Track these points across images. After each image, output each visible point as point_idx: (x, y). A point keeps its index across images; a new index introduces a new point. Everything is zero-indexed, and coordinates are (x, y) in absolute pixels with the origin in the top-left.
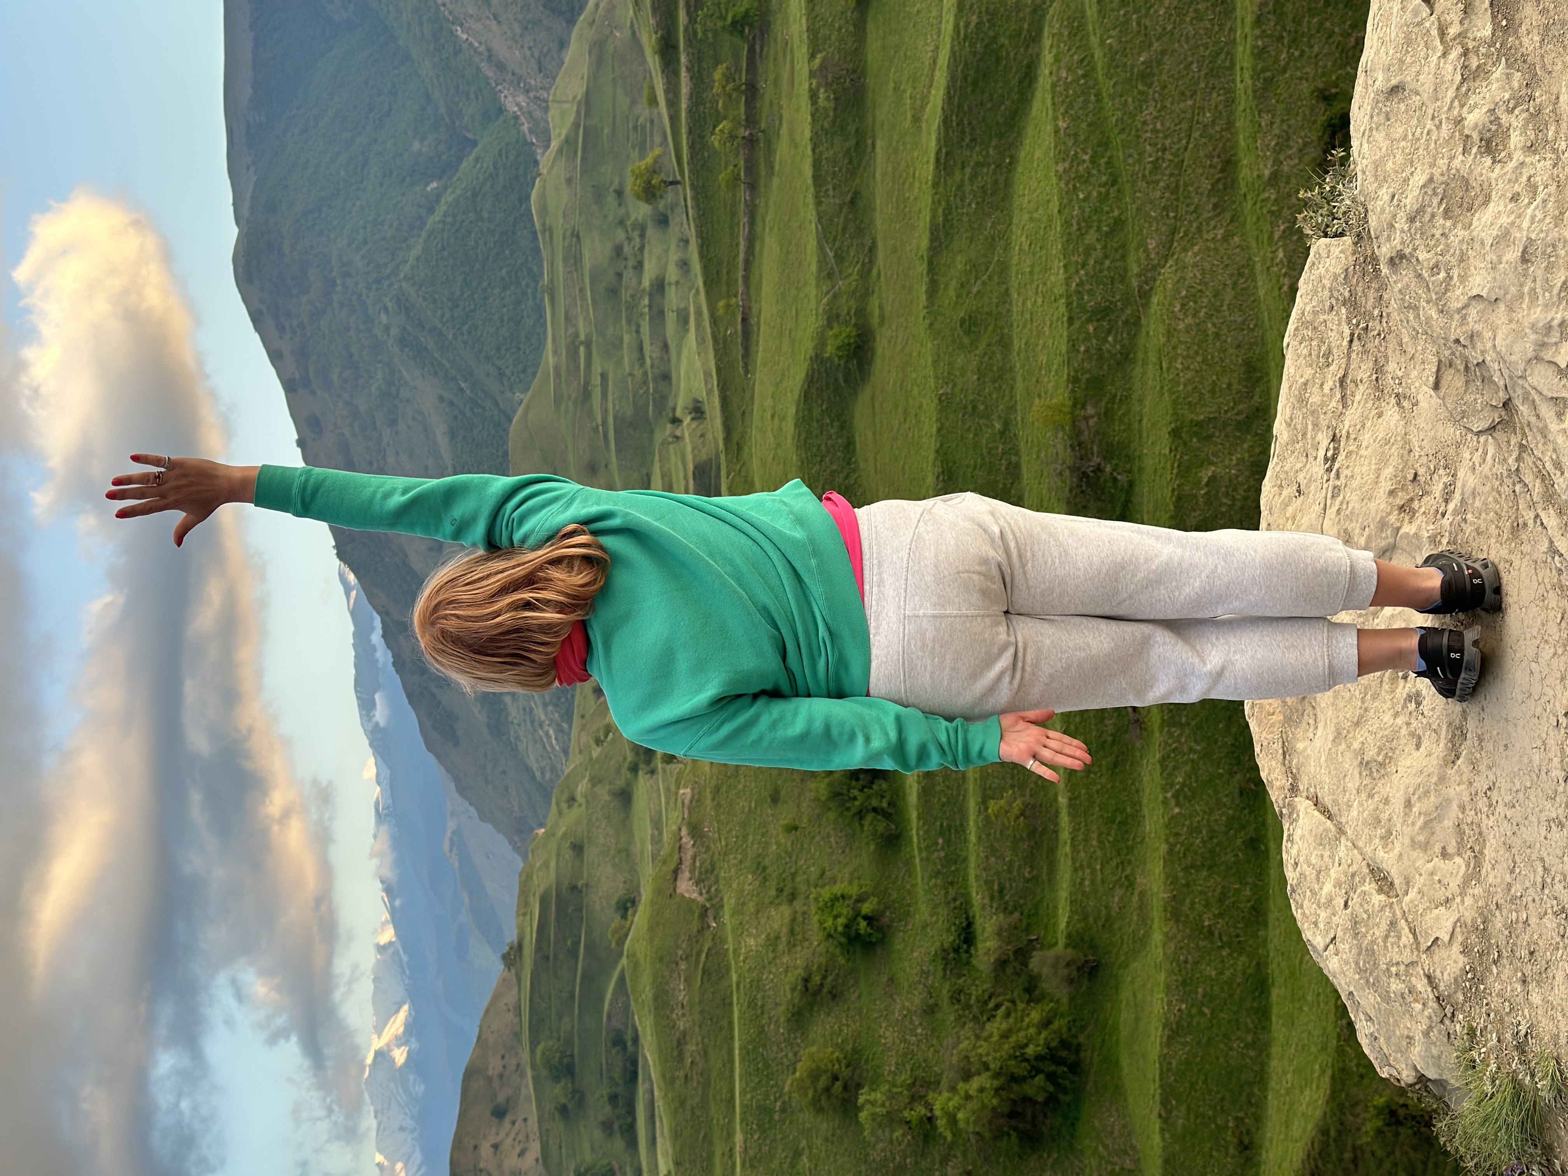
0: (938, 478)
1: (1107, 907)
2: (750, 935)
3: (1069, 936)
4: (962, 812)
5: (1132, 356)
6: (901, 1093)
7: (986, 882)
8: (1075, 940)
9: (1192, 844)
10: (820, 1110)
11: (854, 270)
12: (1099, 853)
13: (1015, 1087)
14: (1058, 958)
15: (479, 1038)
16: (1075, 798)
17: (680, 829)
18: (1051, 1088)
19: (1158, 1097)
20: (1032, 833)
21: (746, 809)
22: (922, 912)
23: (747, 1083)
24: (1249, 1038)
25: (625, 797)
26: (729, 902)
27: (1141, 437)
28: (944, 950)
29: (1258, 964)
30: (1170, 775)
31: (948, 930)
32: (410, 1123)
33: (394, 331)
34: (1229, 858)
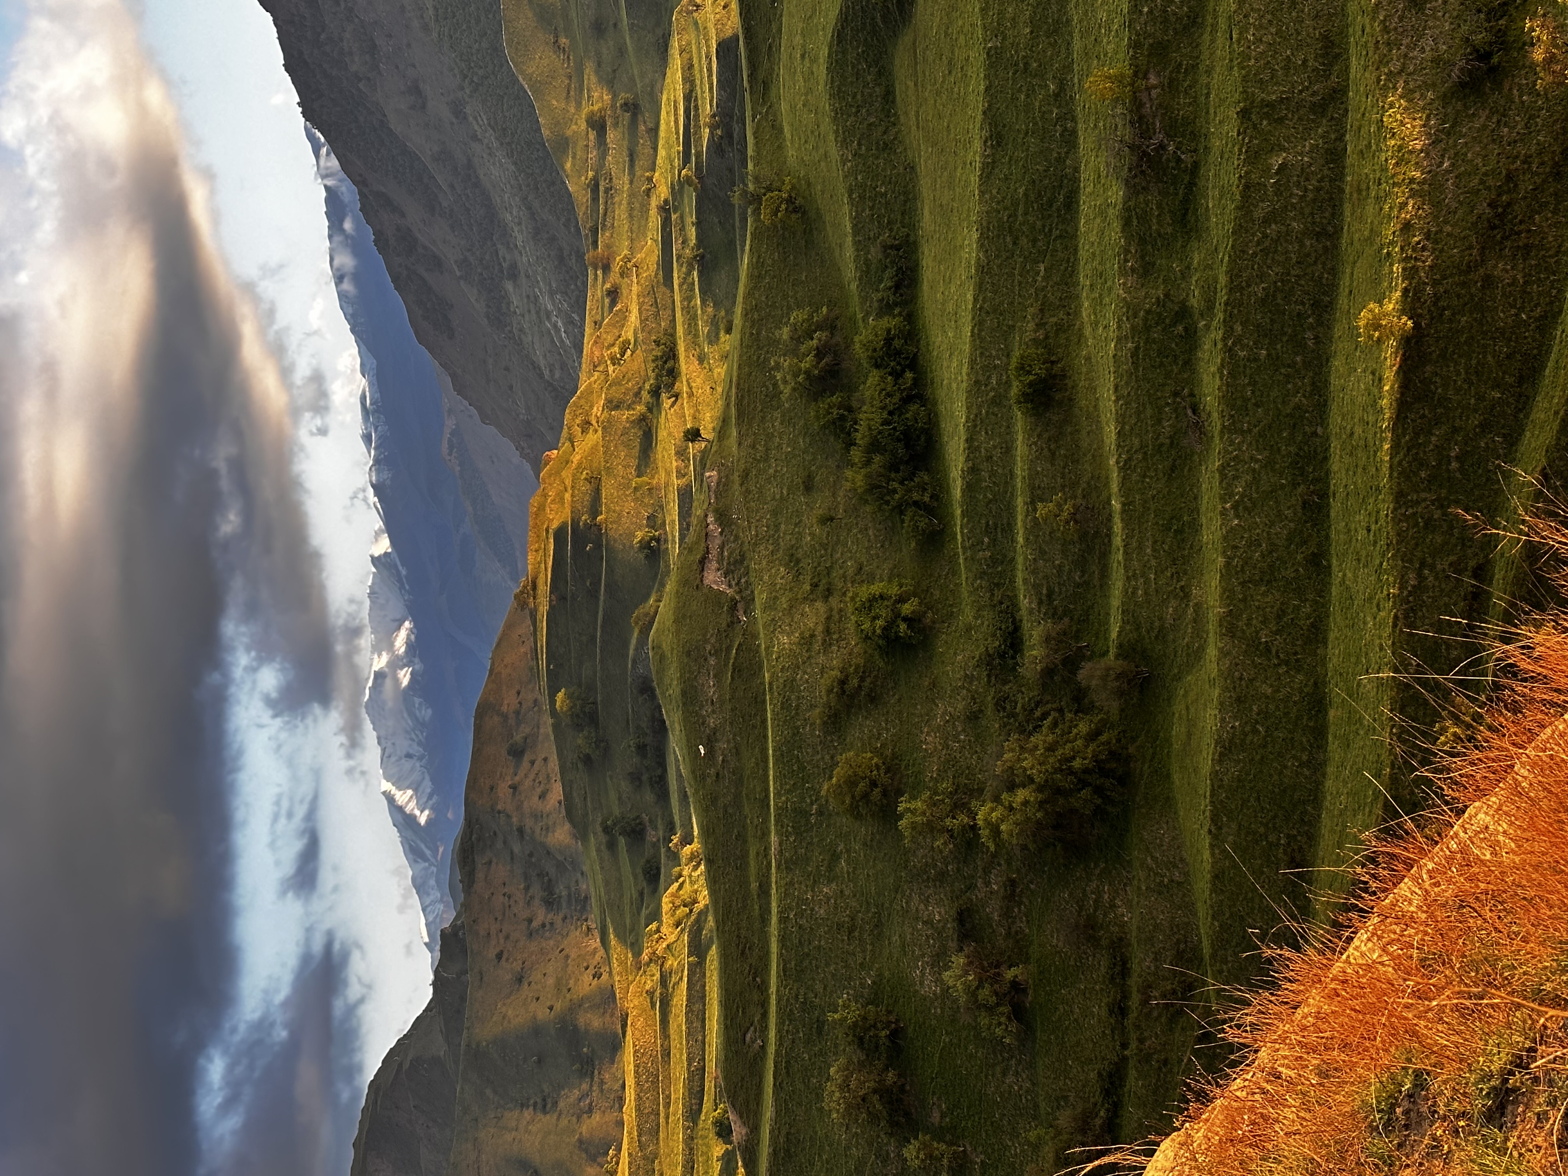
0: (985, 142)
1: (1160, 619)
2: (783, 632)
3: (1120, 646)
4: (1010, 509)
5: (1200, 20)
6: (943, 800)
7: (1034, 586)
8: (1126, 651)
9: (1251, 558)
10: (858, 817)
12: (1153, 563)
13: (1061, 801)
14: (1108, 669)
15: (491, 671)
16: (1129, 504)
17: (706, 516)
18: (1099, 801)
19: (1208, 814)
20: (1083, 536)
21: (778, 497)
22: (967, 615)
23: (781, 785)
24: (1305, 758)
25: (646, 423)
26: (761, 597)
27: (1207, 112)
28: (989, 655)
29: (1316, 683)
30: (1229, 485)
31: (994, 635)
32: (416, 750)
34: (1290, 573)
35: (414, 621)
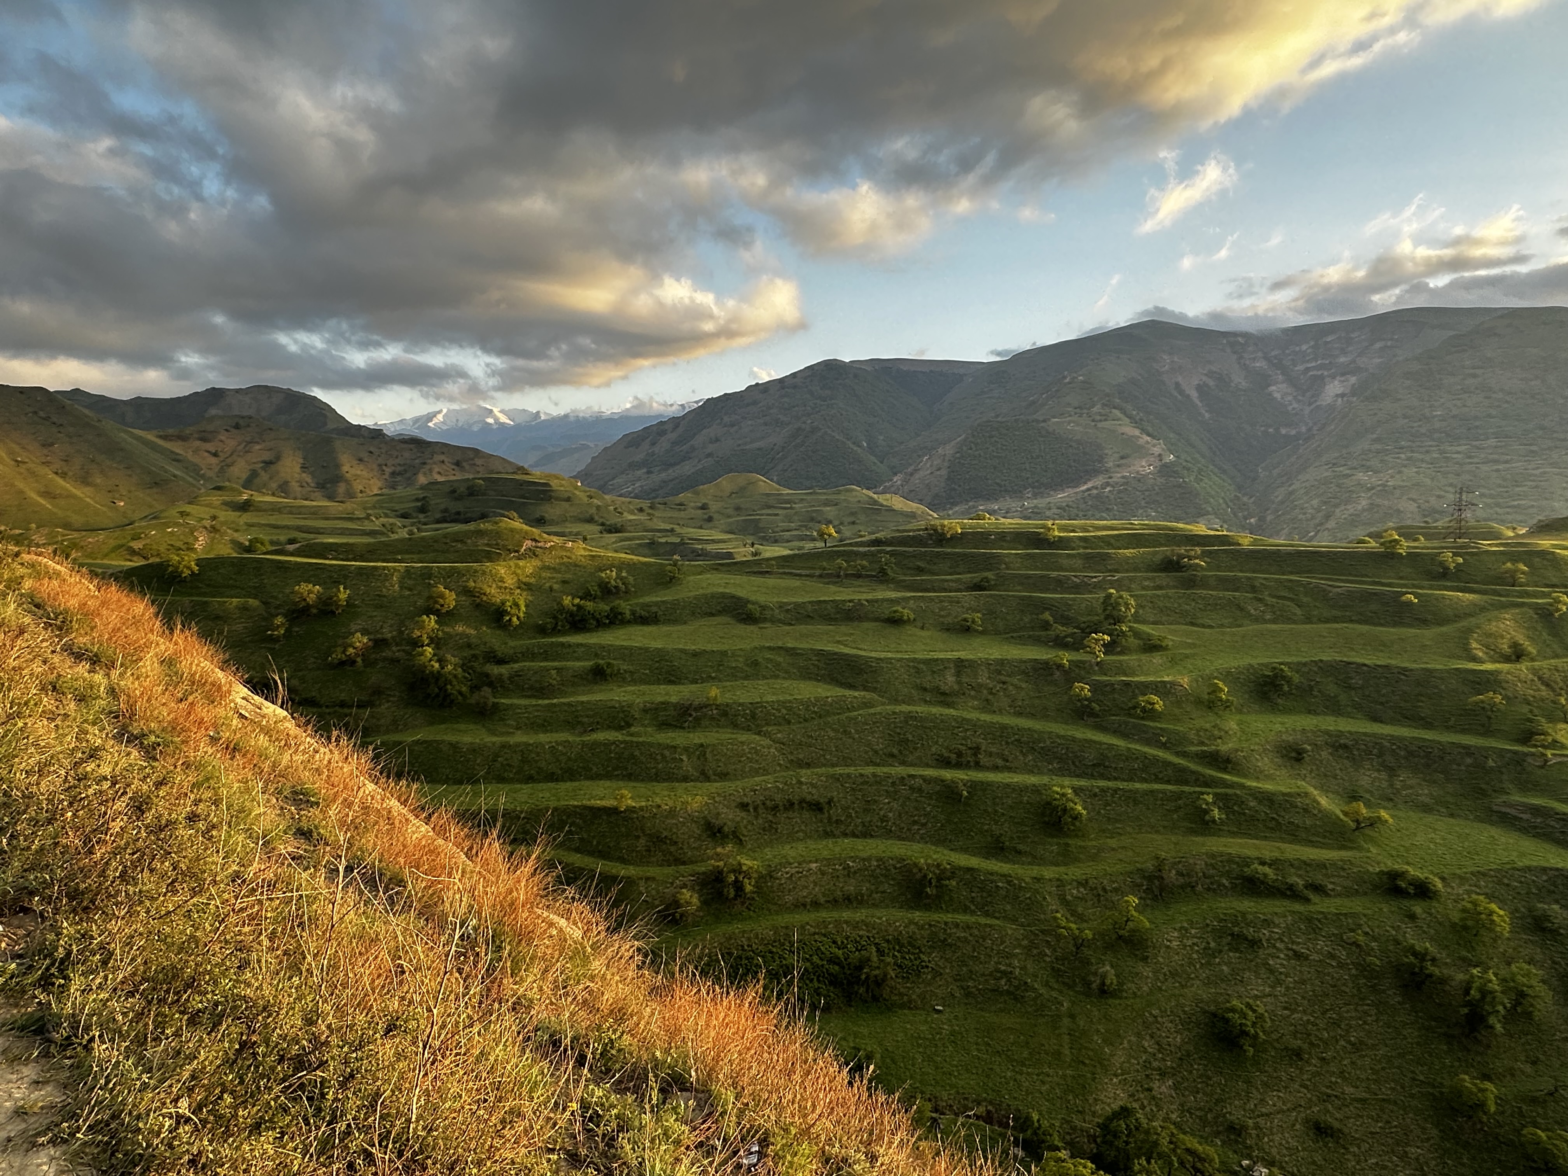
1: (509, 719)
2: (506, 571)
3: (498, 703)
4: (554, 660)
5: (735, 728)
6: (434, 634)
7: (523, 669)
8: (495, 705)
9: (532, 753)
10: (428, 599)
11: (782, 616)
12: (531, 716)
13: (433, 681)
14: (488, 699)
15: (492, 455)
16: (555, 706)
18: (433, 696)
19: (427, 739)
20: (543, 688)
21: (561, 570)
22: (512, 643)
23: (442, 569)
25: (590, 520)
26: (520, 562)
27: (703, 732)
28: (495, 652)
29: (481, 780)
30: (562, 744)
31: (503, 654)
32: (460, 424)
33: (803, 426)
34: (526, 768)
35: (513, 427)
